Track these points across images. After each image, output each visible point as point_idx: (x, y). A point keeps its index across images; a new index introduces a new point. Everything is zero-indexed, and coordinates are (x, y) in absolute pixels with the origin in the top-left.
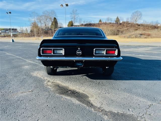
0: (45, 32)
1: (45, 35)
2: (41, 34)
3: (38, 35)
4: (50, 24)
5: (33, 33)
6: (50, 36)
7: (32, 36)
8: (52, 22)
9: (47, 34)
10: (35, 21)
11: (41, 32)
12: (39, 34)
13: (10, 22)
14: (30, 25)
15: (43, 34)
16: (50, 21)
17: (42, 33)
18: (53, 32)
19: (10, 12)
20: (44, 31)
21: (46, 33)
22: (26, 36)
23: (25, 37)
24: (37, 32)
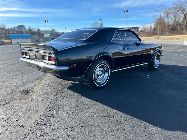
0: (171, 29)
1: (172, 33)
2: (166, 32)
3: (161, 33)
4: (182, 18)
5: (155, 31)
6: (178, 33)
7: (154, 35)
8: (184, 15)
9: (174, 31)
10: (161, 15)
11: (166, 29)
12: (164, 32)
13: (126, 21)
14: (154, 22)
15: (168, 32)
16: (182, 14)
17: (168, 30)
18: (184, 28)
19: (127, 10)
20: (171, 27)
21: (173, 29)
22: (147, 35)
23: (145, 36)
24: (161, 30)
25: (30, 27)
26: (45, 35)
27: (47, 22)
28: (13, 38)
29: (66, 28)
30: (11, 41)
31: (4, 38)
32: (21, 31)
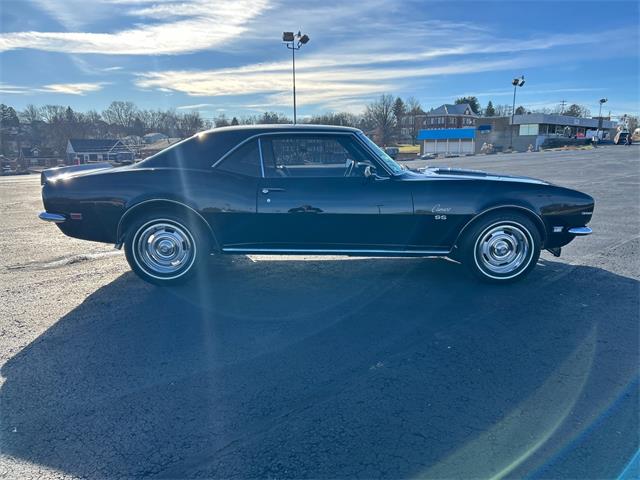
25: (490, 104)
26: (524, 131)
27: (521, 85)
28: (428, 141)
29: (603, 101)
30: (422, 148)
31: (405, 139)
32: (459, 119)
